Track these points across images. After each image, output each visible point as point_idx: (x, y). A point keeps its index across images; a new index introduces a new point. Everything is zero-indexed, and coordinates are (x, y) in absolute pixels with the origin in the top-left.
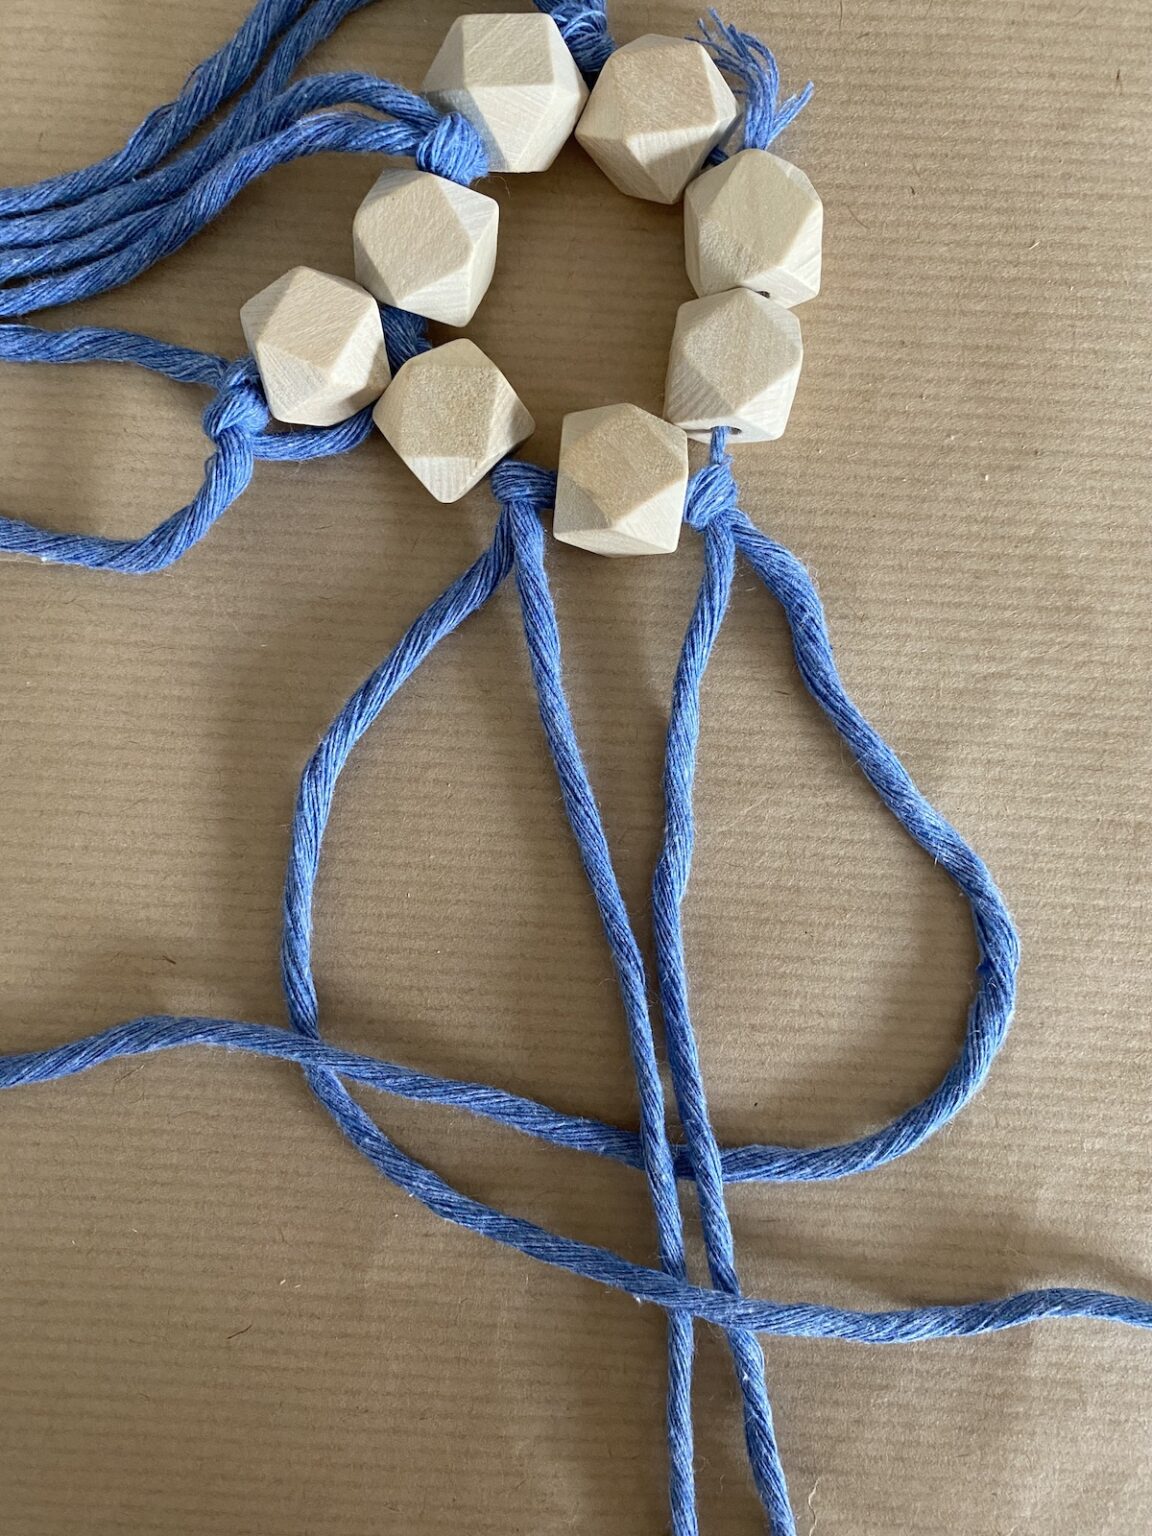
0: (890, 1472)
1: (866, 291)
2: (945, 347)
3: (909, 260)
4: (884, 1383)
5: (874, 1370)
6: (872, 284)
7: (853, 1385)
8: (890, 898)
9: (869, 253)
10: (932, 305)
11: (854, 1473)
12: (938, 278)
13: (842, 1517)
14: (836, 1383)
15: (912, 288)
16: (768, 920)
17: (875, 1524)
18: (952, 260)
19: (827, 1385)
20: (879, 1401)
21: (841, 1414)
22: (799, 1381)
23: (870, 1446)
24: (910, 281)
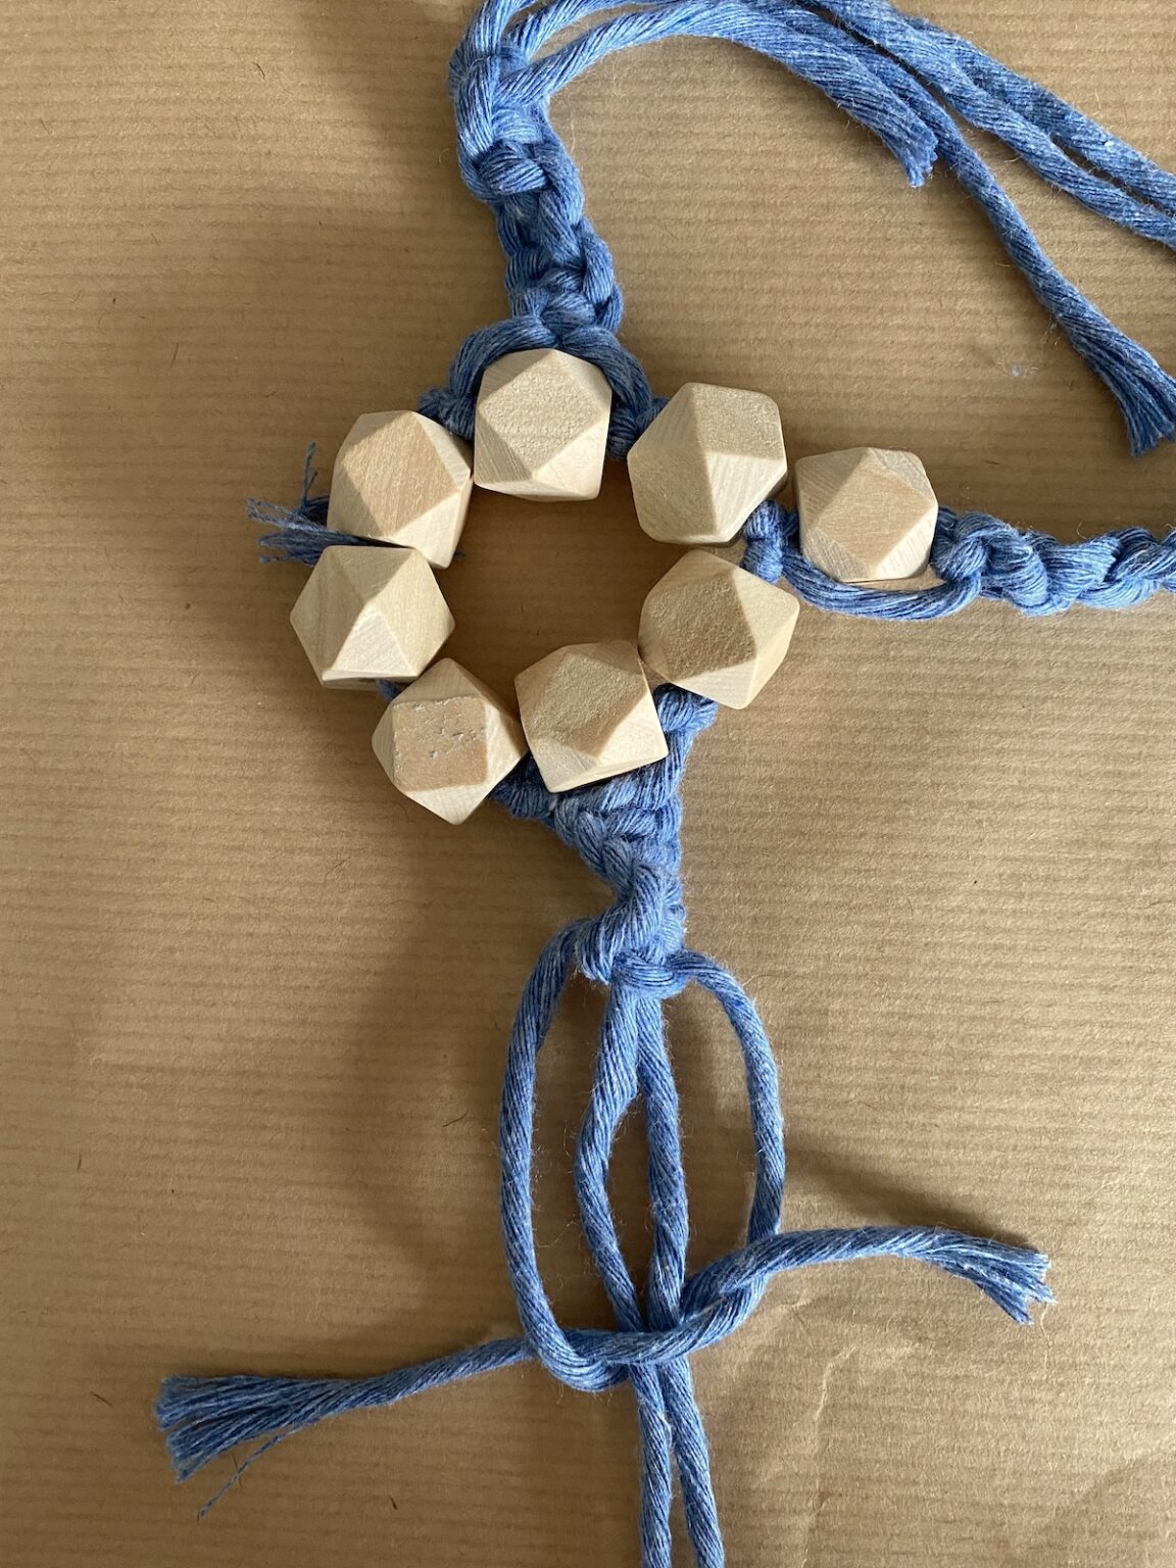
0: (1122, 1255)
1: (1066, 52)
2: (1150, 105)
3: (1111, 18)
4: (1116, 1164)
5: (1103, 1152)
6: (1071, 45)
7: (1082, 1168)
8: (1109, 669)
9: (1069, 12)
10: (1135, 65)
11: (1086, 1256)
12: (1140, 35)
13: (1074, 1304)
14: (1065, 1166)
15: (1115, 47)
16: (984, 695)
17: (1109, 1310)
18: (1154, 17)
19: (1057, 1168)
20: (1111, 1183)
21: (1073, 1196)
22: (1028, 1164)
23: (1102, 1229)
24: (1111, 40)
